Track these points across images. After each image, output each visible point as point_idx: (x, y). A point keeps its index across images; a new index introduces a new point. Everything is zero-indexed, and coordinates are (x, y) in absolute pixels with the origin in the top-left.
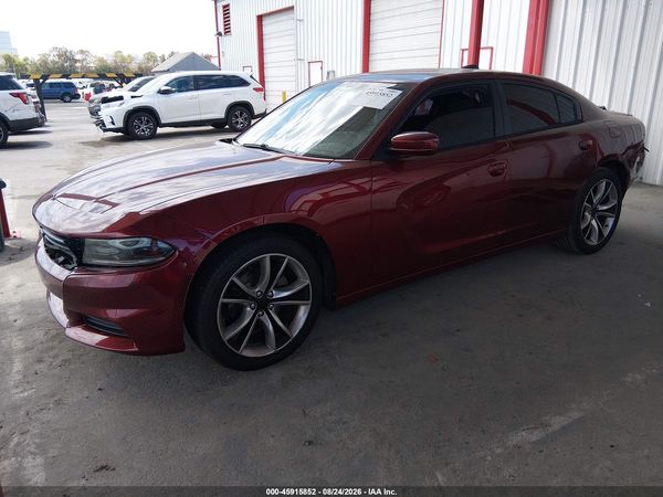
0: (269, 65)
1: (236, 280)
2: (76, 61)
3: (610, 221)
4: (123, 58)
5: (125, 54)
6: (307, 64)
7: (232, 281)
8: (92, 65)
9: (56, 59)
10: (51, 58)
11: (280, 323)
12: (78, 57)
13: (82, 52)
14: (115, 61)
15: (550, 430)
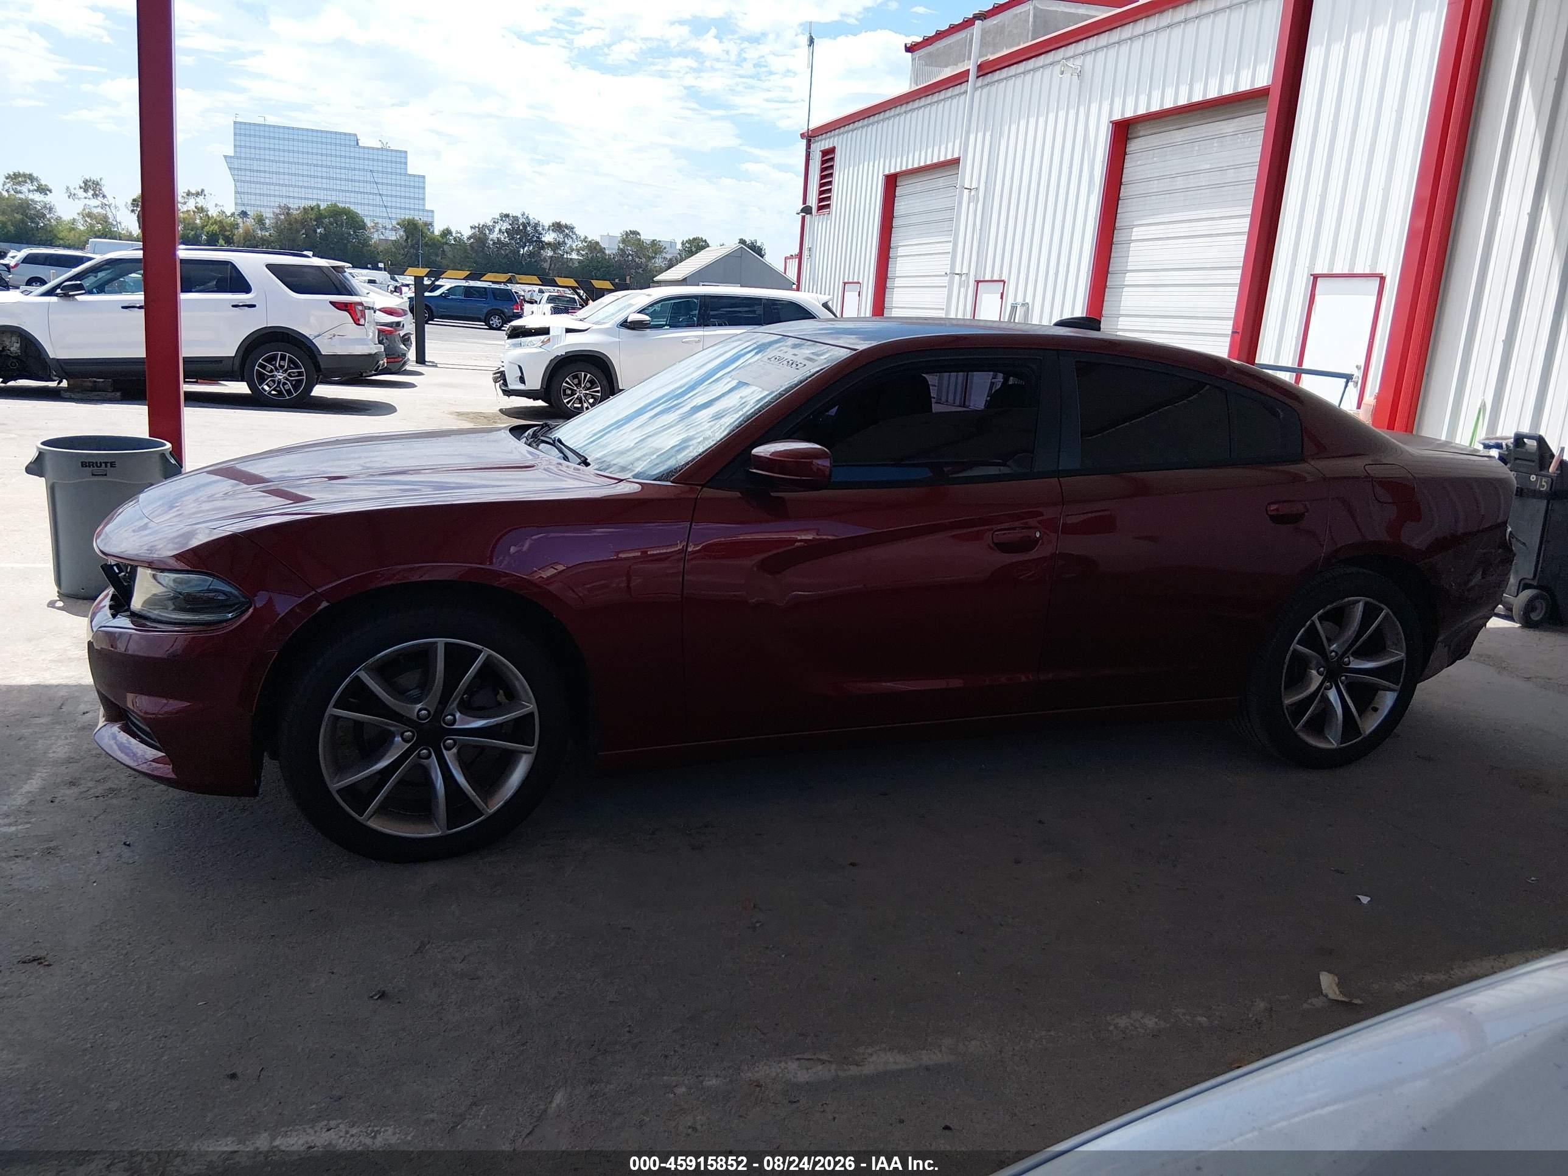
0: (898, 282)
1: (364, 676)
2: (542, 245)
3: (1388, 700)
4: (640, 244)
5: (646, 236)
6: (972, 283)
7: (357, 678)
8: (574, 256)
9: (504, 238)
10: (495, 236)
11: (461, 779)
12: (549, 237)
13: (558, 227)
14: (622, 251)
15: (854, 1070)
